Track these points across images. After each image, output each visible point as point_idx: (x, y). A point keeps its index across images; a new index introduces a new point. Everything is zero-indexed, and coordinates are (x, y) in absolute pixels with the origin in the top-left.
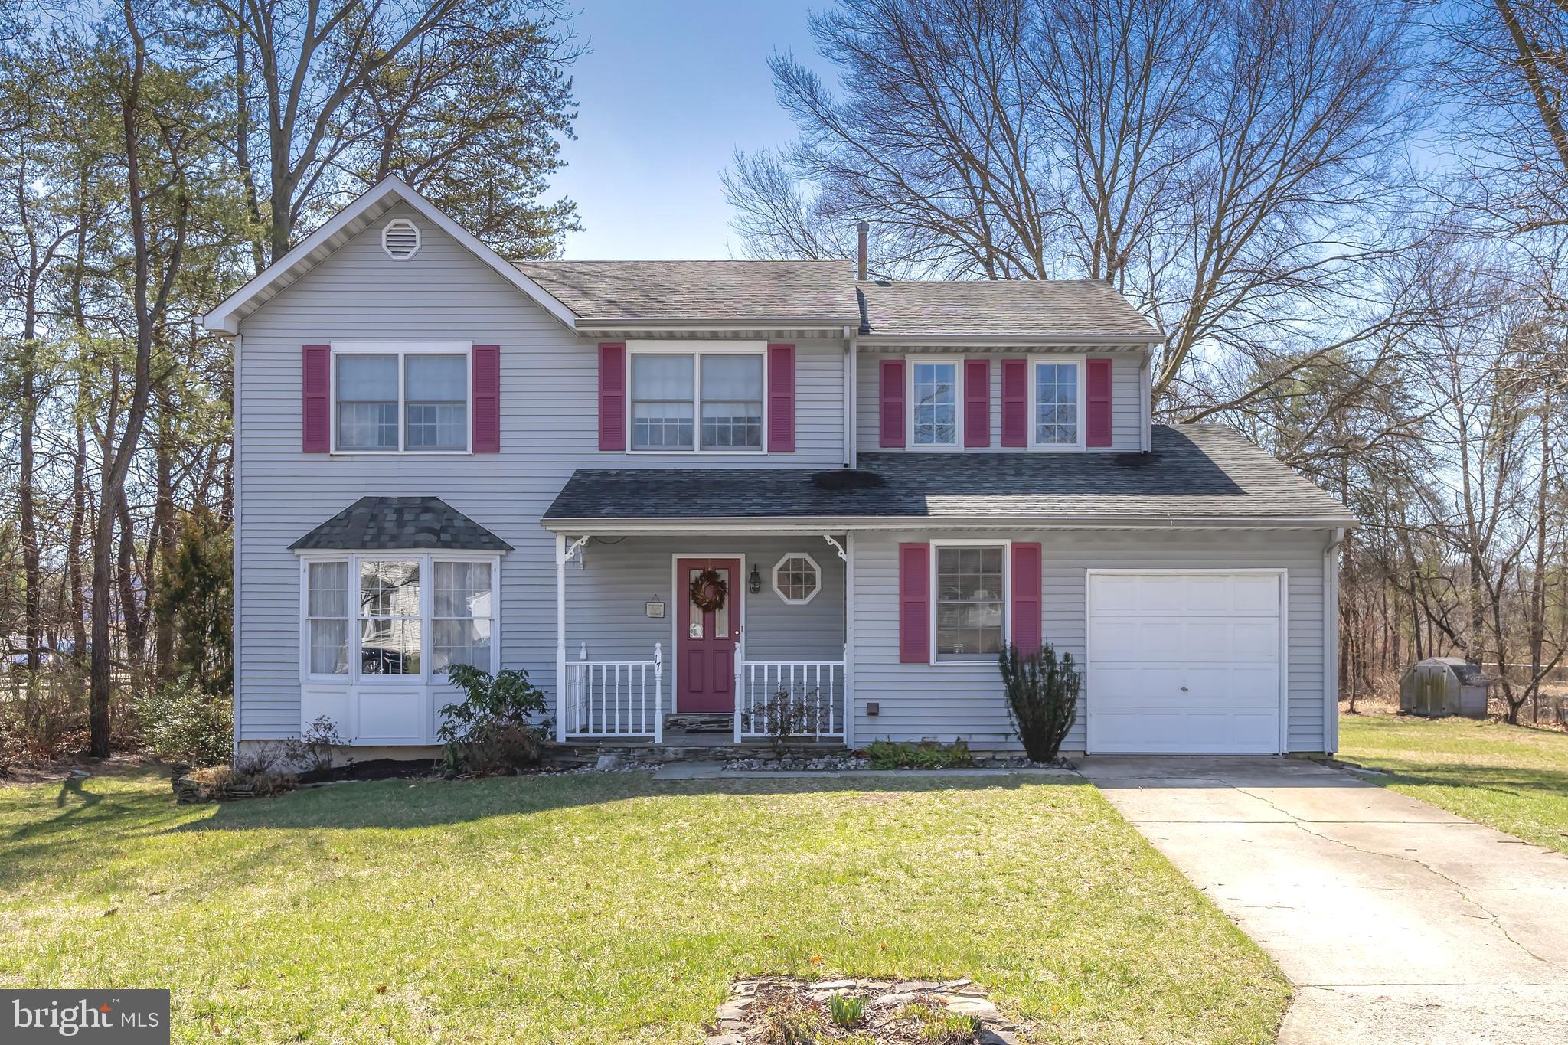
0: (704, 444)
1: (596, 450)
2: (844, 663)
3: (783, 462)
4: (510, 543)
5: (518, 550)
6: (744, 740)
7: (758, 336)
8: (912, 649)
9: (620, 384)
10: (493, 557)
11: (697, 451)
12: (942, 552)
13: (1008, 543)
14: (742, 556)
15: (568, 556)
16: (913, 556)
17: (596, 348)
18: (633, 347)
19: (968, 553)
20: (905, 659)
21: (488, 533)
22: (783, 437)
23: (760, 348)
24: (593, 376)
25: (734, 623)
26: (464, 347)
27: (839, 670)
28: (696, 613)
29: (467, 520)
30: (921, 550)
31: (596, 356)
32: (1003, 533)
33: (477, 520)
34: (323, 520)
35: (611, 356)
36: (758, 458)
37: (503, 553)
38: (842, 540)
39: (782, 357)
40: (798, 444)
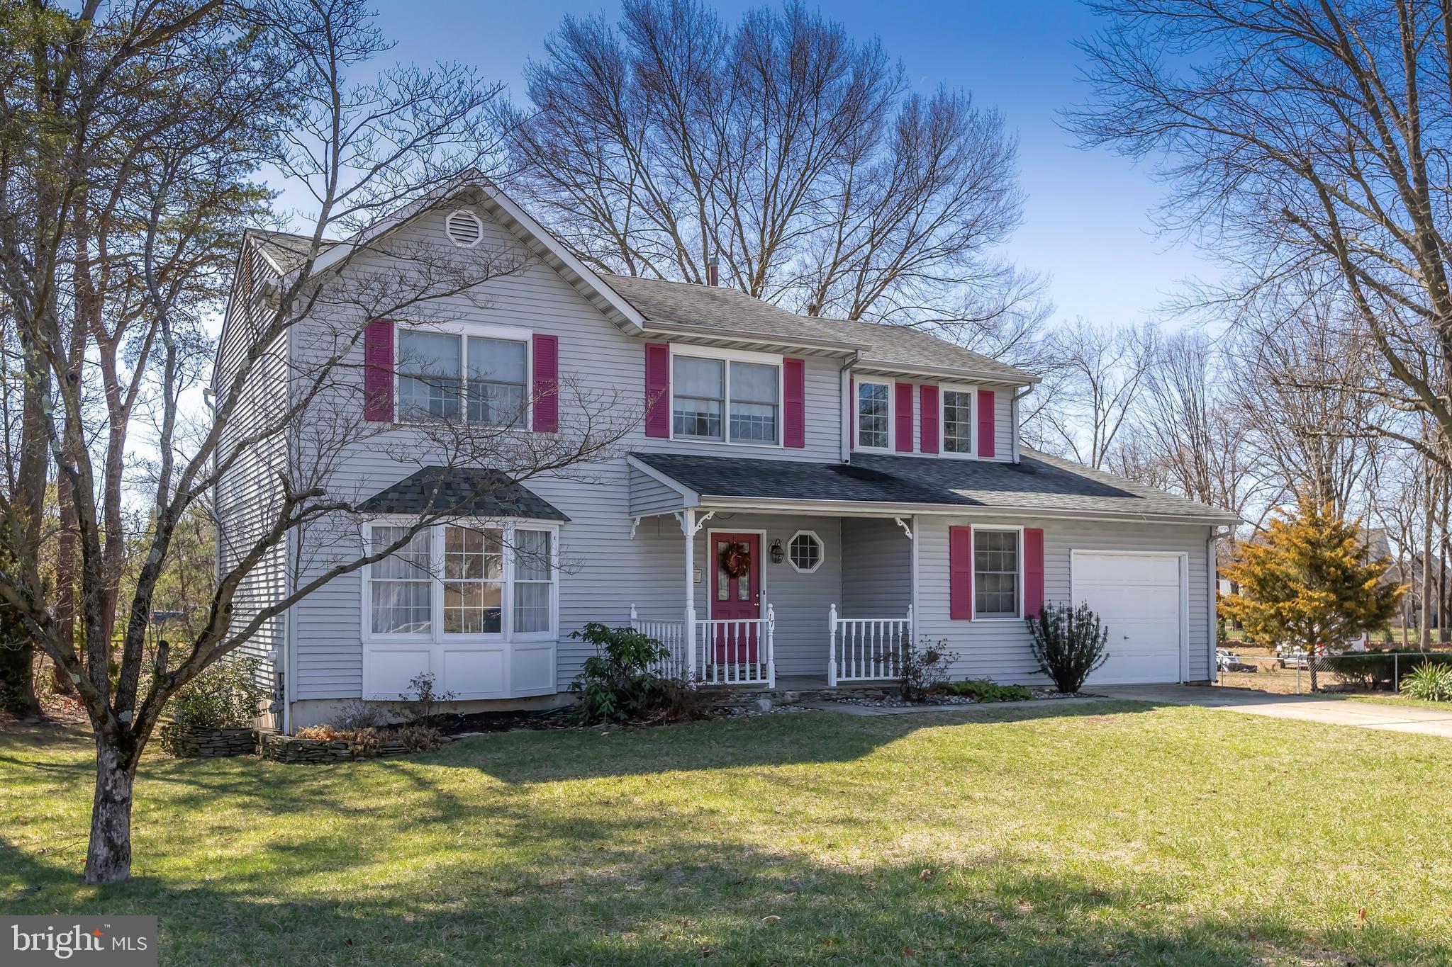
0: (733, 435)
1: (643, 436)
2: (910, 620)
3: (794, 455)
4: (567, 514)
5: (574, 521)
6: (839, 683)
7: (778, 351)
8: (959, 610)
9: (665, 382)
10: (553, 526)
11: (728, 442)
12: (978, 533)
13: (1021, 528)
14: (763, 532)
15: (698, 528)
16: (958, 536)
17: (642, 347)
18: (675, 349)
19: (994, 535)
20: (954, 616)
21: (549, 505)
22: (795, 436)
23: (777, 360)
24: (639, 371)
25: (755, 587)
26: (526, 335)
27: (905, 625)
28: (723, 578)
29: (528, 492)
30: (966, 531)
31: (643, 354)
32: (1017, 521)
33: (537, 493)
34: (387, 486)
35: (656, 356)
36: (775, 452)
37: (562, 523)
38: (909, 521)
39: (795, 369)
40: (806, 441)
